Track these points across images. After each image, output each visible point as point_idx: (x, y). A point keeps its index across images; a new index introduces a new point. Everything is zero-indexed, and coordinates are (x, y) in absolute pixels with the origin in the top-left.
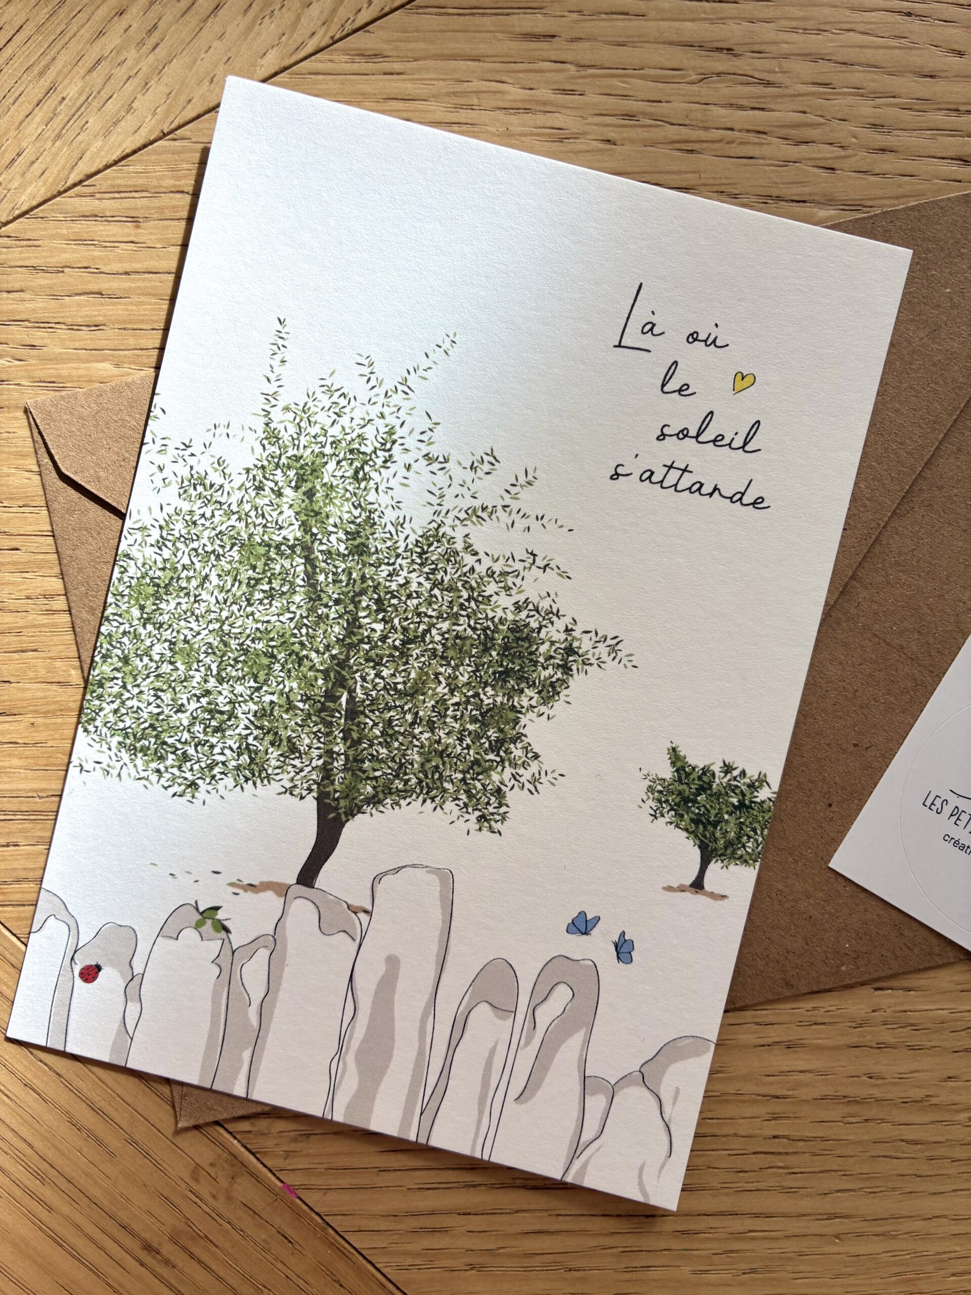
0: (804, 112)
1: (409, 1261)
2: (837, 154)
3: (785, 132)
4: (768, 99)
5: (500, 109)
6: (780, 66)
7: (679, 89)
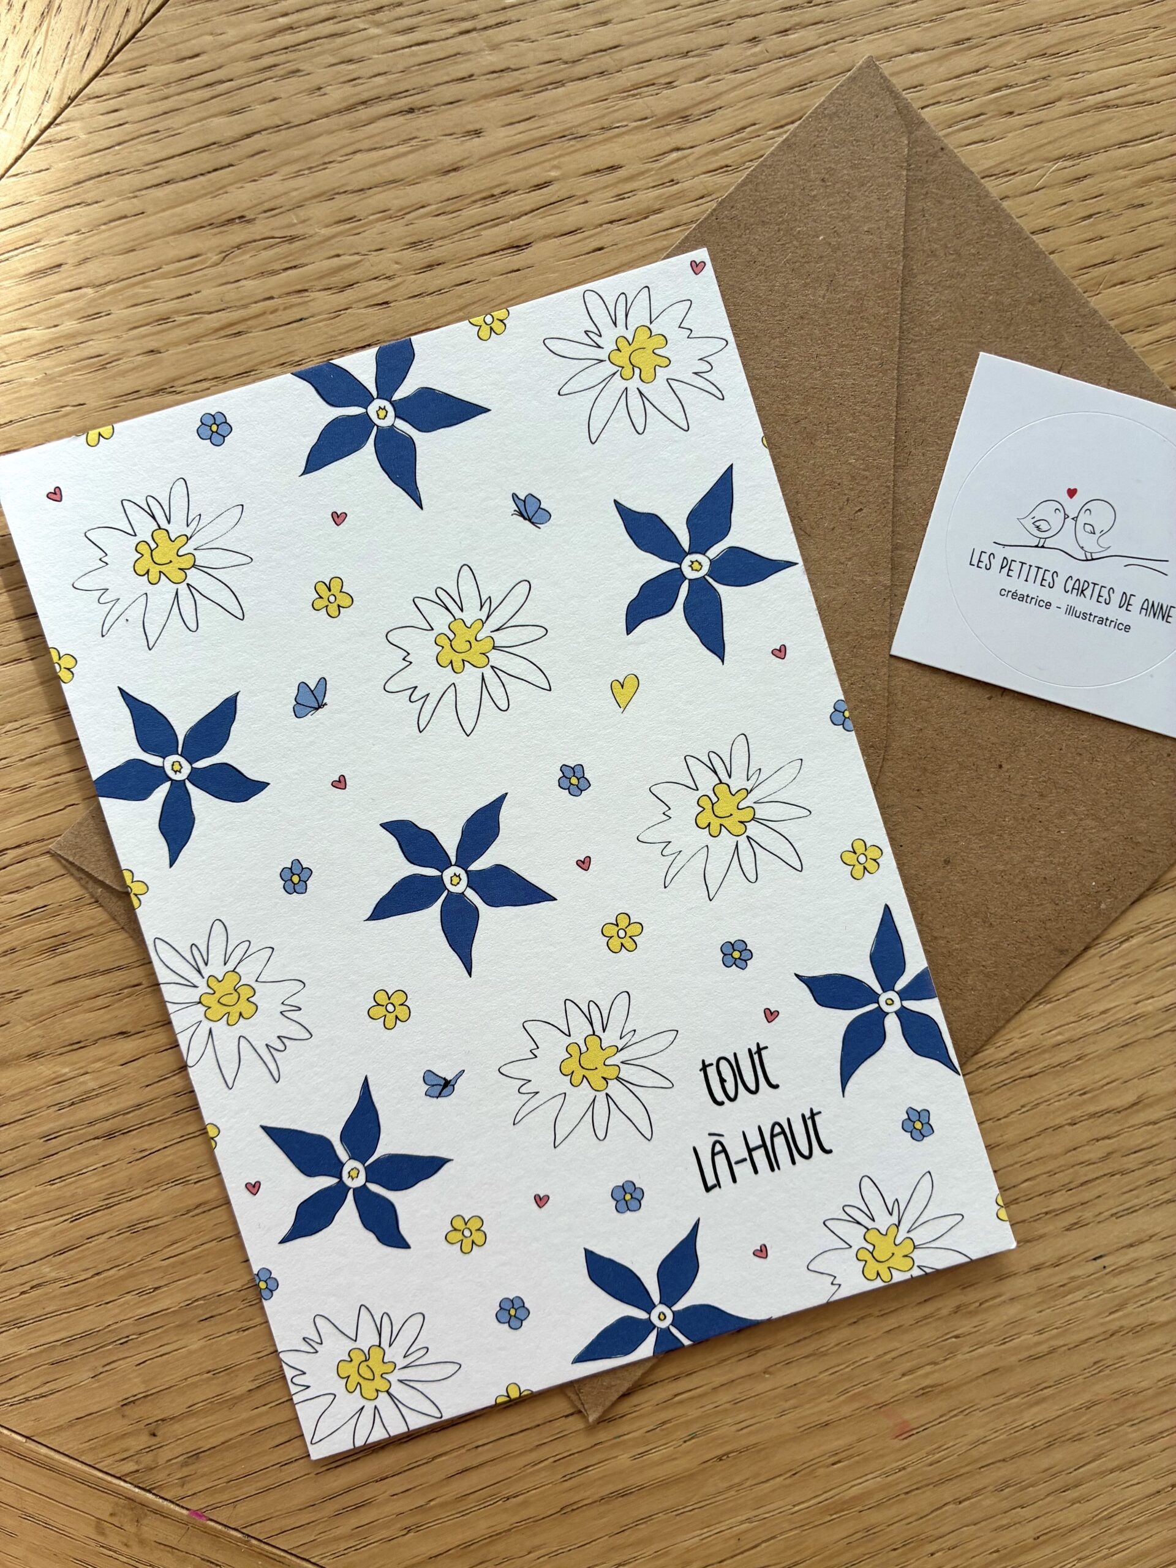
0: (338, 256)
1: (343, 1546)
2: (385, 287)
3: (325, 282)
4: (297, 255)
5: (30, 357)
6: (297, 216)
7: (206, 275)
